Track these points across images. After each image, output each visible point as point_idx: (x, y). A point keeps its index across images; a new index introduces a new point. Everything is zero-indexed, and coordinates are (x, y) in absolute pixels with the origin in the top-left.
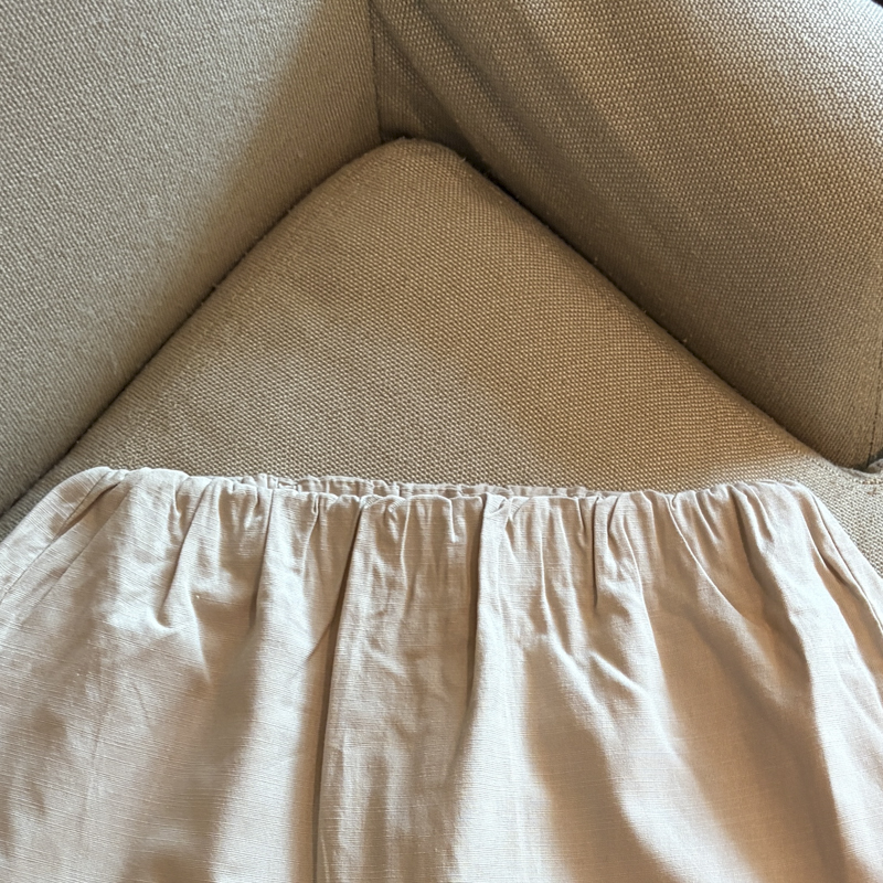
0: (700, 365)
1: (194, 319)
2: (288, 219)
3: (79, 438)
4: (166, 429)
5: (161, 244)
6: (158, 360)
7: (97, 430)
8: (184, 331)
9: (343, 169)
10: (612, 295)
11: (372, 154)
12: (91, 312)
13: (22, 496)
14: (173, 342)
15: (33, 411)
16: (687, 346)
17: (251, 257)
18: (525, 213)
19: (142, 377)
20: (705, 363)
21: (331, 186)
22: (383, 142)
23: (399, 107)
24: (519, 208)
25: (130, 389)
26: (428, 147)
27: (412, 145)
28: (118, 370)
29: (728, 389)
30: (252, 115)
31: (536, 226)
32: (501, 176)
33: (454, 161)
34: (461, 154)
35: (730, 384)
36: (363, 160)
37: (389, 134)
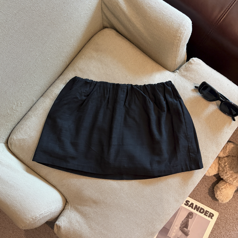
1: (78, 55)
2: (90, 40)
6: (73, 61)
7: (65, 72)
8: (77, 57)
9: (98, 33)
10: (137, 49)
13: (55, 81)
14: (75, 58)
16: (148, 56)
17: (86, 46)
19: (71, 64)
20: (151, 58)
21: (97, 35)
23: (106, 24)
25: (69, 66)
26: (110, 29)
27: (108, 29)
31: (126, 40)
37: (105, 27)
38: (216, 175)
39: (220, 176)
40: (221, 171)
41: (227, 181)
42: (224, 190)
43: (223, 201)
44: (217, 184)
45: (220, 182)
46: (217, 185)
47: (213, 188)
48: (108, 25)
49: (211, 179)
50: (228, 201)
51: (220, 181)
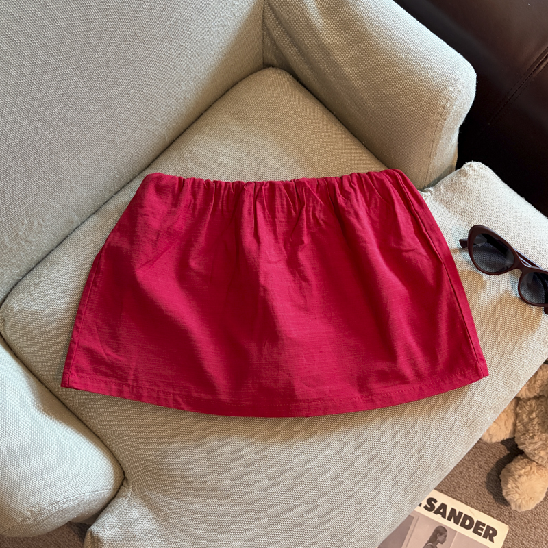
0: (369, 152)
1: (195, 124)
2: (229, 92)
3: (152, 162)
4: (183, 162)
5: (185, 98)
6: (182, 137)
7: (159, 160)
8: (191, 128)
9: (250, 76)
10: (339, 126)
11: (260, 72)
12: (160, 120)
13: (131, 181)
14: (187, 131)
15: (137, 152)
16: (364, 145)
17: (216, 104)
18: (312, 96)
19: (176, 143)
20: (370, 151)
21: (245, 82)
22: (264, 68)
23: (270, 57)
24: (309, 94)
25: (171, 147)
26: (279, 71)
27: (274, 70)
28: (167, 140)
29: (377, 160)
30: (220, 57)
31: (315, 100)
32: (304, 83)
33: (288, 76)
34: (291, 74)
35: (378, 158)
36: (257, 74)
37: (266, 65)
38: (507, 440)
39: (517, 445)
40: (519, 431)
41: (532, 458)
42: (524, 479)
43: (520, 506)
44: (509, 464)
45: (516, 460)
46: (509, 466)
47: (499, 473)
48: (275, 62)
49: (494, 450)
50: (532, 506)
51: (517, 455)
